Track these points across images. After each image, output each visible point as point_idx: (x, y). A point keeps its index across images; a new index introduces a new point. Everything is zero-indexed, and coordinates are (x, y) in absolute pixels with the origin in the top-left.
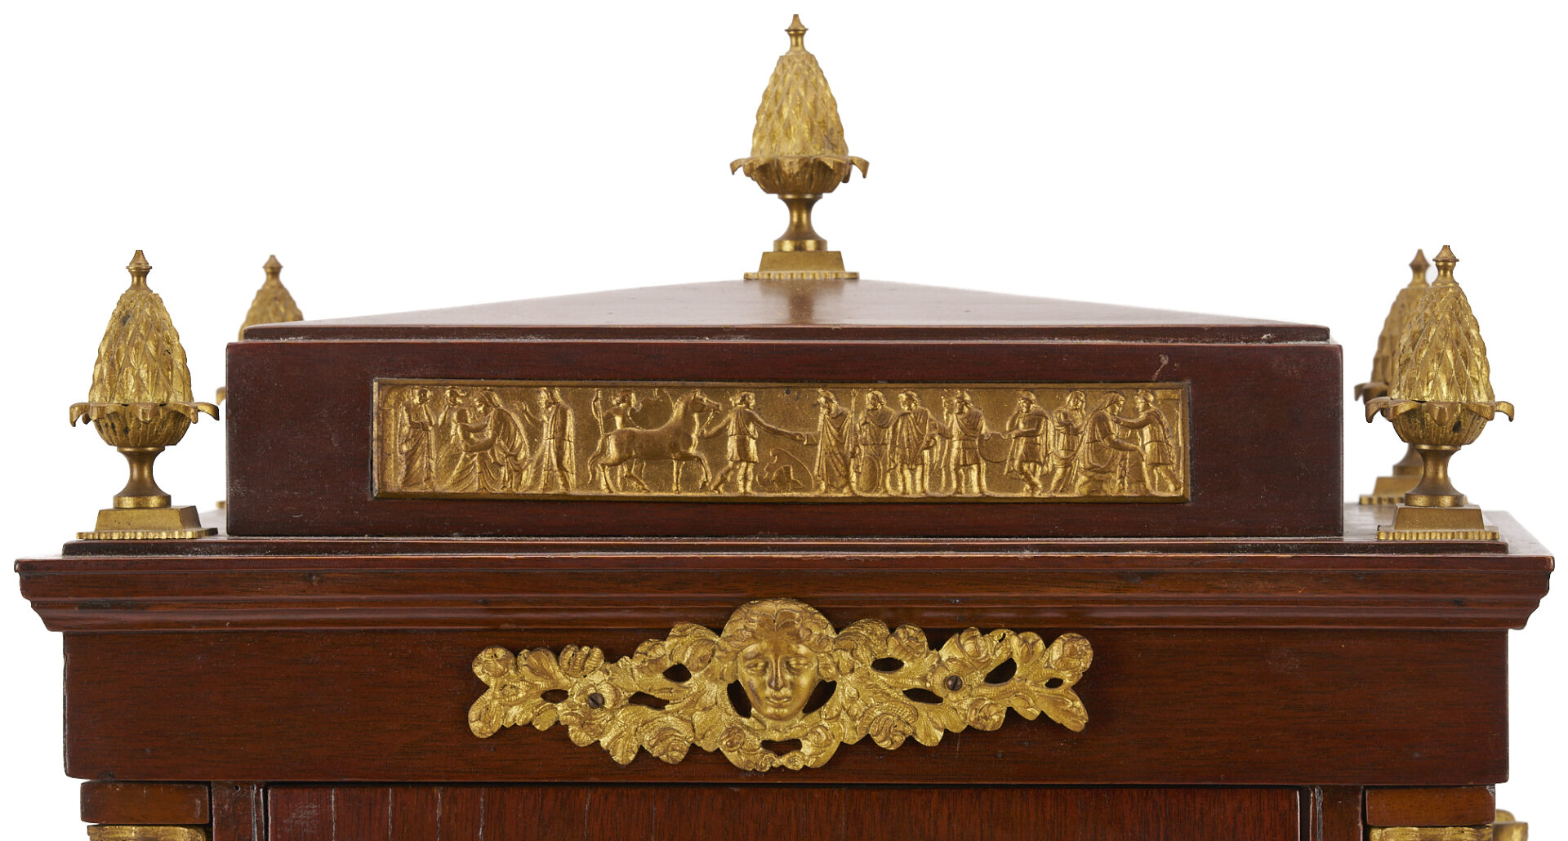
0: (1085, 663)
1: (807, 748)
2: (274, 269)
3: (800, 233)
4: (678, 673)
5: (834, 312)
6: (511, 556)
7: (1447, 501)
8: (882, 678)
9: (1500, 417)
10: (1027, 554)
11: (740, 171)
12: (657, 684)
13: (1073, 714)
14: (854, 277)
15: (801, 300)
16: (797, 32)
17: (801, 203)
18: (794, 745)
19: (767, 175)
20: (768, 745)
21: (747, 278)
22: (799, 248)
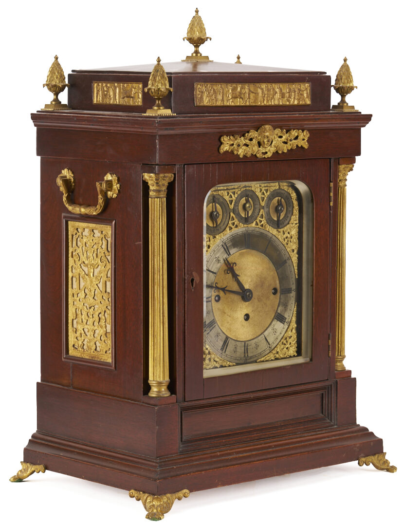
0: (308, 135)
1: (269, 153)
2: (57, 58)
3: (197, 52)
4: (251, 140)
5: (203, 69)
6: (231, 117)
7: (345, 104)
8: (280, 139)
9: (355, 89)
10: (297, 115)
11: (185, 40)
12: (248, 142)
13: (306, 146)
14: (212, 61)
15: (195, 66)
16: (197, 11)
17: (197, 46)
18: (266, 153)
19: (191, 40)
20: (263, 153)
21: (183, 61)
22: (197, 55)
